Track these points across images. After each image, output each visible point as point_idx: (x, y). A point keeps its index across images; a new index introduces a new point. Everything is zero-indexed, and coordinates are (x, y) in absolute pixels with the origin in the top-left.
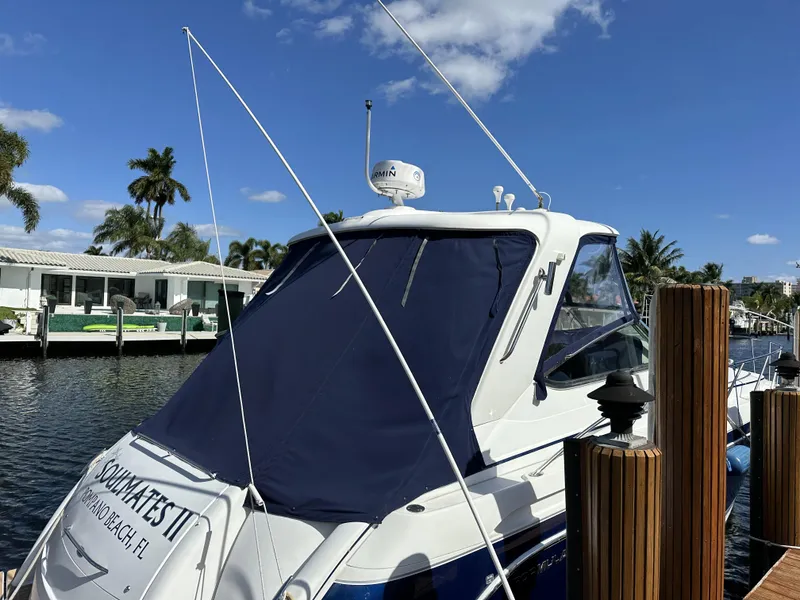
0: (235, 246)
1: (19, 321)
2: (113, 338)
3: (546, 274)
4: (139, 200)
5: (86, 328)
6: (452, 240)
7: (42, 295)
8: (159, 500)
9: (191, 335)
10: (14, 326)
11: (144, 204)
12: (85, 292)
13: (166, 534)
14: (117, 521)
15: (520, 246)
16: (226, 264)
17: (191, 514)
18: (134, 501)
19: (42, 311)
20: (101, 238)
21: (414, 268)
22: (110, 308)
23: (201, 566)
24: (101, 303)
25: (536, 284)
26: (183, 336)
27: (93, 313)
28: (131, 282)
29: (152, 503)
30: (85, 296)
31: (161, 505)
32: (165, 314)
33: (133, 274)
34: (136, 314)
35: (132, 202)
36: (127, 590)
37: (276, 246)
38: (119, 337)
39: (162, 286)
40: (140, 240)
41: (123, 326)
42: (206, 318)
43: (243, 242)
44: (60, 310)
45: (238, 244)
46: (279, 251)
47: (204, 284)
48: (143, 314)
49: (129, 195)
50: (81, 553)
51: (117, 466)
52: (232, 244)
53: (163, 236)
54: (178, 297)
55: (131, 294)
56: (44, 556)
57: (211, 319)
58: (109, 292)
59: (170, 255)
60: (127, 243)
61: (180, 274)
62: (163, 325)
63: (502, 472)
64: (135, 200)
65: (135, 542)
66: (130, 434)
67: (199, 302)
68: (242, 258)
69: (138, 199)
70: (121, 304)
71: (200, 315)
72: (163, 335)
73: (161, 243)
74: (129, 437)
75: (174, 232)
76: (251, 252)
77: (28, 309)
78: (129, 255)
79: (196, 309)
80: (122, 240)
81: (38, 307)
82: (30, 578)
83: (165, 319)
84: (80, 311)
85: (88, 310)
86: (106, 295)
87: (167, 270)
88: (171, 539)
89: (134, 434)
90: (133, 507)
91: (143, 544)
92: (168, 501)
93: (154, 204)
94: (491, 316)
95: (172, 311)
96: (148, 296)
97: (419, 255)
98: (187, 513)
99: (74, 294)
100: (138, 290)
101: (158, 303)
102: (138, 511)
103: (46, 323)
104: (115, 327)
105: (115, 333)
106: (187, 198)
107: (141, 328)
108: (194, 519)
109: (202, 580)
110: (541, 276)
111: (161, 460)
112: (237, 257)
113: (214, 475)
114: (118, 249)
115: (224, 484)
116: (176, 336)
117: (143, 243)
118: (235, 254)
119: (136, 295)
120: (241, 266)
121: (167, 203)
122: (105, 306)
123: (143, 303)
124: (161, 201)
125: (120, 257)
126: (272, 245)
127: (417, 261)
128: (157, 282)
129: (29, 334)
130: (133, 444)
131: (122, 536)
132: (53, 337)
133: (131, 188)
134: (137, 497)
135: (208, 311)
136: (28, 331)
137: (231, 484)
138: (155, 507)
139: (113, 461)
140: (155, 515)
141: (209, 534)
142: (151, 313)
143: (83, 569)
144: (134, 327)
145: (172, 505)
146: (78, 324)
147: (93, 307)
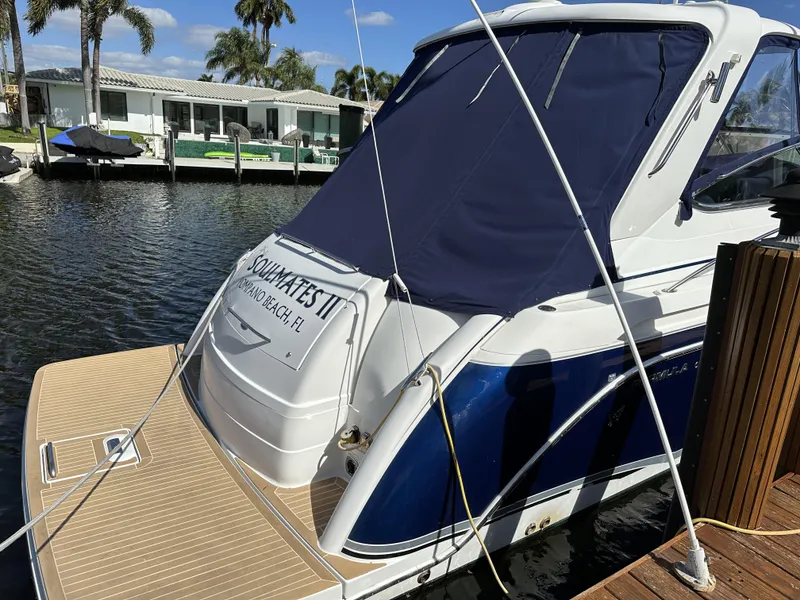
0: (341, 74)
1: (148, 146)
2: (231, 165)
3: (716, 77)
4: (246, 23)
5: (207, 155)
6: (612, 34)
7: (165, 121)
8: (309, 288)
9: (304, 167)
10: (145, 149)
11: (251, 28)
12: (202, 119)
13: (318, 314)
14: (274, 303)
15: (688, 44)
16: (333, 94)
17: (339, 299)
18: (286, 288)
19: (167, 136)
20: (212, 64)
21: (563, 66)
22: (227, 137)
23: (350, 341)
24: (217, 132)
25: (702, 89)
26: (296, 167)
27: (212, 140)
28: (244, 111)
29: (302, 289)
30: (203, 124)
31: (311, 292)
32: (277, 144)
33: (245, 102)
34: (251, 143)
35: (239, 24)
36: (288, 355)
37: (383, 74)
38: (237, 165)
39: (273, 115)
40: (249, 67)
41: (241, 154)
42: (316, 151)
43: (349, 70)
44: (183, 136)
45: (344, 72)
46: (385, 81)
47: (313, 114)
48: (257, 143)
49: (236, 16)
50: (244, 326)
51: (267, 260)
52: (338, 73)
53: (271, 63)
54: (288, 128)
55: (245, 124)
56: (211, 330)
57: (320, 151)
58: (224, 120)
59: (278, 83)
60: (237, 69)
61: (290, 102)
62: (277, 155)
63: (628, 287)
64: (242, 22)
65: (292, 319)
66: (273, 235)
67: (308, 133)
68: (348, 88)
69: (245, 21)
70: (237, 132)
71: (310, 147)
72: (277, 165)
73: (269, 70)
74: (273, 238)
75: (281, 59)
76: (357, 81)
77: (154, 135)
78: (240, 83)
79: (307, 140)
80: (232, 66)
81: (162, 133)
82: (200, 349)
83: (278, 149)
84: (201, 137)
85: (208, 138)
86: (221, 123)
87: (277, 99)
88: (324, 317)
89: (278, 234)
90: (287, 292)
91: (299, 321)
92: (317, 289)
93: (260, 26)
94: (647, 124)
95: (283, 141)
96: (260, 125)
97: (569, 52)
98: (335, 299)
99: (192, 121)
100: (250, 119)
101: (271, 133)
102: (291, 295)
103: (172, 148)
104: (233, 155)
105: (234, 161)
106: (292, 21)
107: (257, 158)
108: (342, 304)
109: (350, 351)
110: (710, 80)
111: (307, 256)
112: (343, 86)
113: (357, 269)
114: (229, 76)
115: (367, 276)
116: (289, 166)
117: (252, 70)
118: (341, 83)
119: (249, 124)
120: (347, 95)
121: (273, 25)
122: (222, 135)
123: (257, 133)
124: (268, 23)
125: (232, 85)
126: (378, 73)
127: (566, 59)
128: (268, 111)
129: (159, 158)
130: (278, 243)
131: (280, 313)
132: (179, 162)
133: (237, 8)
134: (289, 285)
135: (318, 143)
136: (157, 155)
137: (374, 276)
138: (306, 293)
139: (262, 256)
140: (308, 299)
141: (356, 316)
142: (265, 143)
143: (248, 338)
144: (250, 155)
145: (322, 291)
146: (200, 150)
147: (212, 136)
